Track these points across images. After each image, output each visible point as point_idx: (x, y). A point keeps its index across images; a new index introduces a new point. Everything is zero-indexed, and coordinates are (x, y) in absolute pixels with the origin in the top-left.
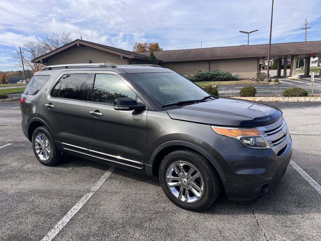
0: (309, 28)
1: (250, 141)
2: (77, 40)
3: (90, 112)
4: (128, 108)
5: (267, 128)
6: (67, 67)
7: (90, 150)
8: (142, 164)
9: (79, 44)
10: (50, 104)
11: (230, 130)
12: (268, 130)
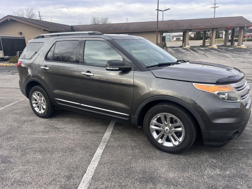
0: (218, 7)
1: (225, 95)
2: (8, 16)
3: (82, 73)
4: (118, 69)
5: (238, 84)
6: (58, 35)
7: (82, 105)
8: (129, 116)
9: (10, 19)
10: (46, 66)
11: (208, 87)
12: (238, 86)
